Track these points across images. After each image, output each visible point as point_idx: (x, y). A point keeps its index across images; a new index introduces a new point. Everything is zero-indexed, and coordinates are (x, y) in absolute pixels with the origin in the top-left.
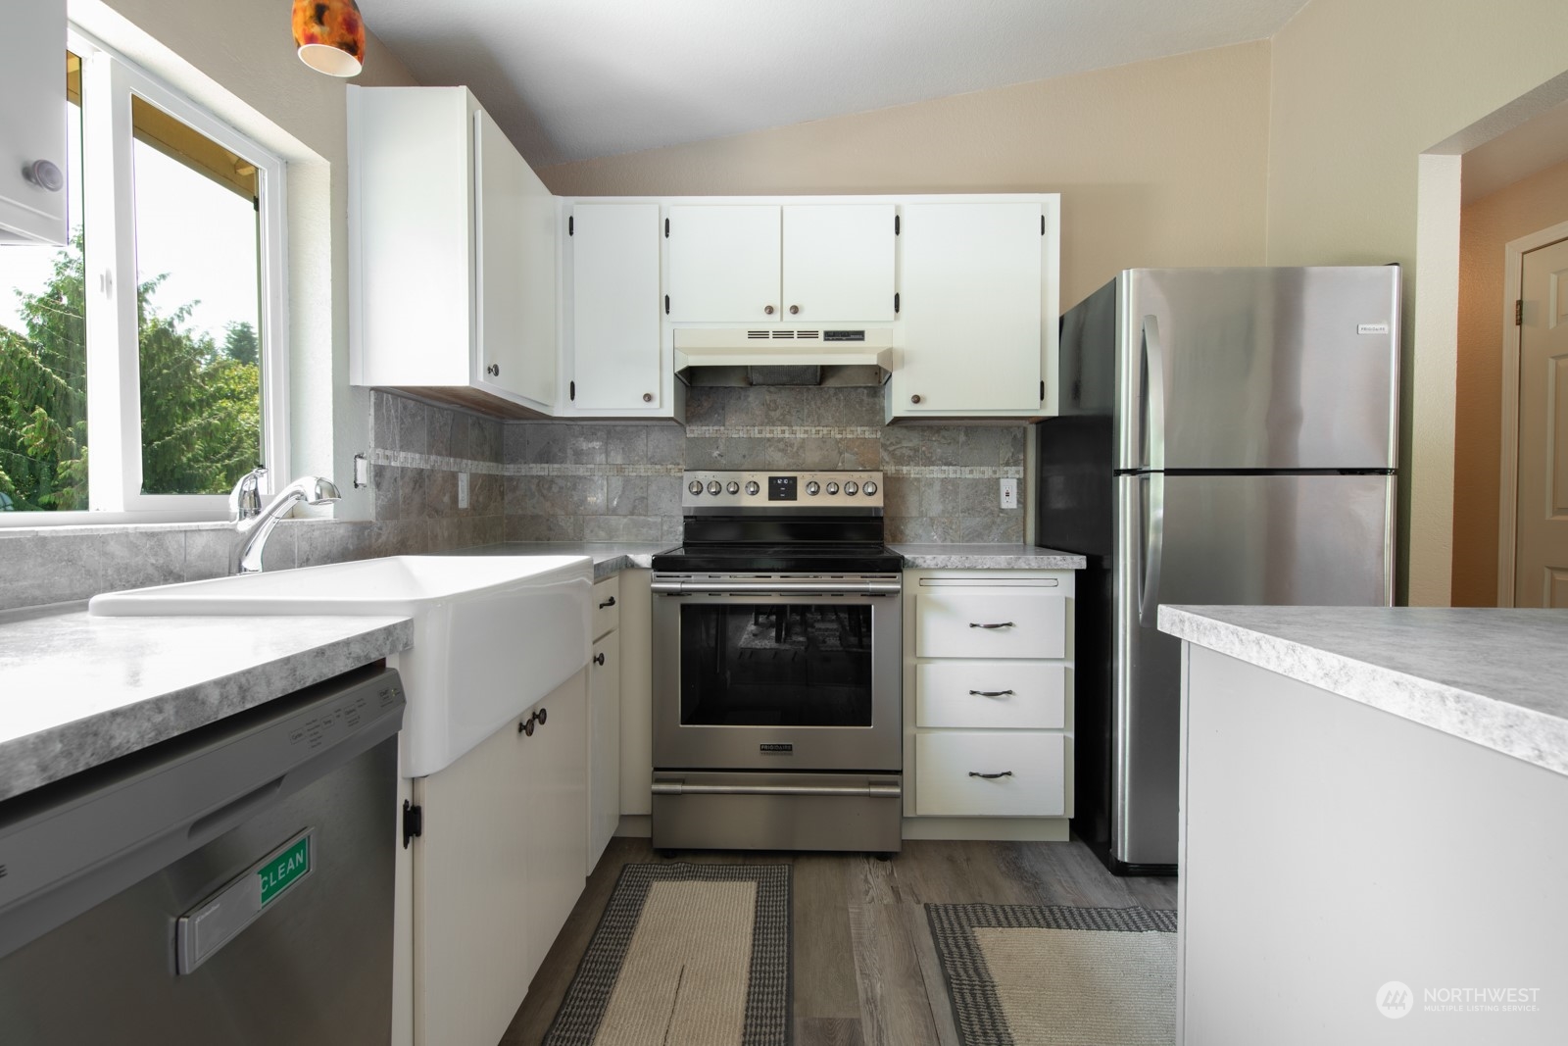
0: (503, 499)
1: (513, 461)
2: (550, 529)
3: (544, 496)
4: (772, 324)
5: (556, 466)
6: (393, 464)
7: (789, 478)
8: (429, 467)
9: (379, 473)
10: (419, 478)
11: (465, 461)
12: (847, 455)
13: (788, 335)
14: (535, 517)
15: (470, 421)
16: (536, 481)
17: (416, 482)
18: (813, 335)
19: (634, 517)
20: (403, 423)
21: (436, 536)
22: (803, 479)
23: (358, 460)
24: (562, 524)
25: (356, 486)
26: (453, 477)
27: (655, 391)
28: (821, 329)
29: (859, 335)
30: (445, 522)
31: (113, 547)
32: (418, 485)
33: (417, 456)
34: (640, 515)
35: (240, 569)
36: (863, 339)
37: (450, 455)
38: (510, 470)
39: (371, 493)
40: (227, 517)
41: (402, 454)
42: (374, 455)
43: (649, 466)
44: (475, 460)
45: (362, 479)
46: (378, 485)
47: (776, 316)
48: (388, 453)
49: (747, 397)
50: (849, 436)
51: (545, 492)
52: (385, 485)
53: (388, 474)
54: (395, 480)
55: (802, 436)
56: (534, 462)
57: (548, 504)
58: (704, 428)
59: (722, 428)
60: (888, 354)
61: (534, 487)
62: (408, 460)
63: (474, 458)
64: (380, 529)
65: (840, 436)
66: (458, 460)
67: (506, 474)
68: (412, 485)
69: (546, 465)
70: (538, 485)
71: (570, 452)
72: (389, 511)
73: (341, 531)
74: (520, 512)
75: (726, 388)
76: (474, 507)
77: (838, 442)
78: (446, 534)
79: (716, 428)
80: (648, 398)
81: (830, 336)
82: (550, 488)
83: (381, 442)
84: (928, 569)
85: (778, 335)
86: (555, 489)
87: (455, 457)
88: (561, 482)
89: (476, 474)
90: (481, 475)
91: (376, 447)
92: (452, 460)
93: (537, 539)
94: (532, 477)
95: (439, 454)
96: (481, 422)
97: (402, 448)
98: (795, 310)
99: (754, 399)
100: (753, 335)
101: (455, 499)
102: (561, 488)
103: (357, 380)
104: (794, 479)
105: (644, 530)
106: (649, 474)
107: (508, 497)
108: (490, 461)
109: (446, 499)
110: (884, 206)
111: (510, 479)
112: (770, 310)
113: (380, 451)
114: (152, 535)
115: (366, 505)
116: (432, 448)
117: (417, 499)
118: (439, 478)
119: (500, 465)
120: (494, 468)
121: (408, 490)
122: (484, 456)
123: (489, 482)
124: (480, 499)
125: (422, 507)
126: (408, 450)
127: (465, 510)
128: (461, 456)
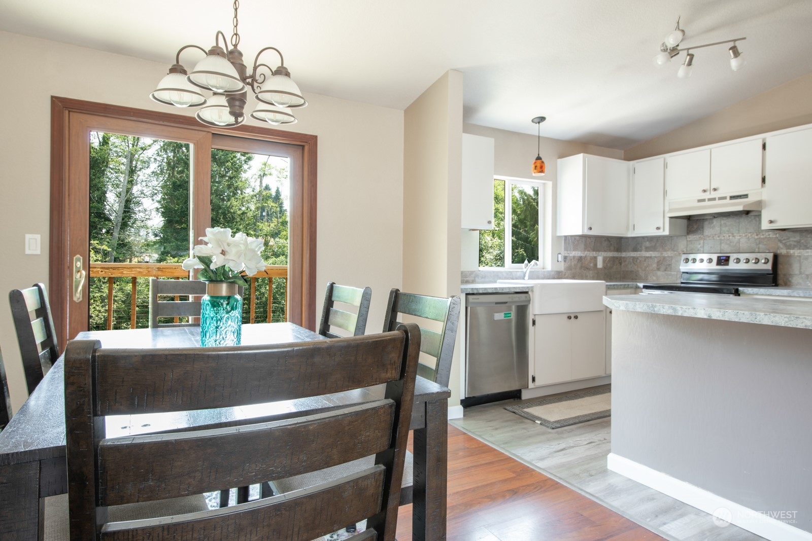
0: (621, 265)
1: (625, 251)
2: (636, 276)
3: (634, 264)
4: (707, 196)
5: (639, 253)
6: (570, 255)
7: (727, 257)
8: (584, 255)
9: (565, 258)
10: (580, 259)
11: (600, 253)
12: (761, 246)
13: (714, 199)
14: (632, 272)
15: (603, 239)
16: (632, 258)
17: (579, 260)
18: (725, 198)
19: (666, 272)
20: (574, 243)
21: (587, 276)
22: (733, 257)
23: (559, 255)
24: (641, 274)
25: (558, 261)
26: (595, 258)
27: (661, 226)
28: (728, 196)
29: (746, 196)
30: (591, 272)
33: (580, 252)
34: (668, 271)
35: (524, 279)
36: (747, 197)
37: (594, 251)
38: (624, 254)
39: (563, 263)
40: (522, 269)
41: (574, 252)
42: (564, 253)
43: (672, 252)
45: (560, 260)
46: (565, 261)
47: (708, 193)
48: (569, 252)
49: (713, 223)
50: (762, 237)
51: (635, 262)
52: (567, 261)
53: (568, 258)
54: (571, 260)
55: (738, 238)
56: (632, 251)
57: (636, 267)
58: (694, 236)
59: (702, 236)
60: (760, 203)
61: (631, 261)
62: (578, 254)
63: (605, 251)
65: (757, 237)
66: (597, 253)
67: (623, 256)
69: (635, 253)
70: (633, 260)
71: (643, 248)
72: (569, 268)
73: (553, 273)
74: (627, 270)
75: (703, 219)
76: (605, 268)
77: (756, 240)
79: (699, 236)
80: (658, 228)
81: (732, 198)
82: (636, 261)
83: (566, 249)
84: (749, 294)
85: (710, 200)
86: (638, 261)
87: (596, 251)
88: (640, 259)
89: (606, 257)
90: (608, 257)
91: (565, 251)
92: (594, 253)
93: (632, 279)
94: (631, 257)
95: (589, 251)
96: (609, 239)
97: (574, 250)
98: (715, 190)
99: (716, 222)
100: (699, 201)
101: (596, 265)
102: (640, 261)
103: (558, 234)
104: (728, 257)
105: (670, 277)
106: (672, 255)
107: (623, 264)
108: (614, 251)
109: (592, 265)
110: (757, 140)
111: (624, 258)
112: (705, 191)
113: (566, 252)
114: (509, 272)
115: (561, 267)
116: (586, 249)
117: (579, 265)
118: (589, 259)
119: (619, 253)
120: (616, 254)
121: (576, 262)
122: (610, 251)
123: (613, 259)
124: (609, 265)
125: (581, 267)
126: (576, 251)
127: (600, 268)
128: (599, 251)
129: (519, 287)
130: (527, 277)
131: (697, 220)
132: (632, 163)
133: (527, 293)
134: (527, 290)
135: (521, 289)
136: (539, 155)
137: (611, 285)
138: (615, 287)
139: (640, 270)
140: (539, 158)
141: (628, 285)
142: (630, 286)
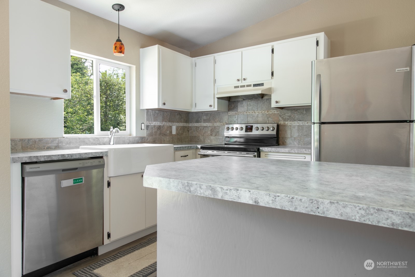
0: (189, 132)
1: (191, 123)
2: (198, 140)
3: (197, 131)
4: (240, 84)
5: (200, 123)
6: (152, 125)
7: (251, 126)
8: (162, 125)
9: (147, 127)
10: (159, 128)
11: (174, 123)
12: (270, 119)
13: (244, 86)
14: (195, 136)
15: (176, 114)
16: (195, 127)
17: (158, 128)
18: (250, 86)
19: (216, 137)
20: (154, 115)
21: (165, 140)
22: (255, 126)
23: (142, 124)
24: (201, 138)
25: (142, 129)
26: (171, 127)
27: (212, 104)
28: (252, 84)
29: (262, 85)
30: (168, 137)
31: (90, 140)
32: (159, 129)
33: (159, 123)
34: (217, 136)
35: (110, 144)
36: (263, 86)
37: (170, 122)
38: (190, 125)
39: (145, 130)
40: (108, 136)
41: (154, 122)
42: (147, 123)
43: (220, 123)
44: (178, 123)
45: (143, 128)
46: (147, 129)
47: (240, 82)
48: (150, 122)
49: (243, 103)
50: (270, 113)
51: (197, 130)
52: (149, 129)
53: (150, 127)
54: (152, 128)
55: (257, 113)
56: (195, 123)
57: (198, 133)
58: (232, 112)
59: (237, 112)
60: (270, 89)
61: (195, 129)
62: (157, 123)
63: (178, 122)
64: (148, 138)
65: (268, 113)
66: (172, 123)
67: (190, 126)
68: (157, 129)
69: (197, 123)
70: (196, 128)
71: (202, 120)
72: (150, 135)
73: (137, 138)
74: (192, 135)
75: (238, 101)
76: (177, 134)
77: (267, 115)
78: (168, 140)
79: (235, 112)
80: (211, 106)
81: (255, 85)
82: (198, 129)
83: (148, 120)
84: (266, 152)
85: (242, 87)
86: (199, 129)
87: (171, 122)
88: (200, 128)
89: (178, 126)
90: (180, 126)
91: (147, 121)
92: (170, 123)
93: (196, 142)
94: (195, 126)
95: (166, 122)
96: (180, 114)
97: (154, 121)
98: (244, 79)
99: (245, 103)
100: (236, 87)
101: (171, 132)
102: (201, 129)
103: (141, 108)
104: (252, 126)
105: (218, 140)
106: (220, 125)
107: (190, 132)
108: (184, 122)
109: (168, 132)
110: (268, 46)
111: (190, 127)
112: (238, 80)
113: (148, 122)
114: (97, 138)
115: (144, 133)
116: (163, 120)
117: (159, 132)
118: (166, 127)
119: (188, 124)
120: (185, 124)
121: (156, 130)
122: (181, 122)
123: (184, 128)
124: (180, 132)
125: (160, 134)
126: (156, 121)
127: (175, 134)
128: (173, 122)
129: (92, 153)
130: (112, 143)
131: (234, 101)
132: (194, 58)
133: (102, 157)
134: (101, 155)
135: (94, 154)
136: (119, 37)
137: (178, 147)
138: (181, 148)
139: (200, 135)
140: (119, 40)
141: (191, 146)
142: (192, 148)
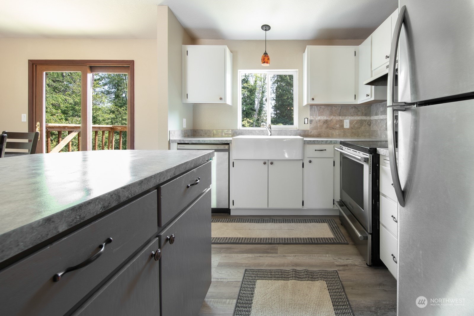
2: (377, 134)
3: (376, 125)
5: (378, 116)
6: (316, 119)
8: (329, 119)
9: (311, 121)
10: (326, 122)
11: (347, 117)
14: (375, 131)
16: (375, 121)
17: (324, 122)
20: (320, 110)
21: (333, 134)
23: (305, 119)
25: (305, 123)
26: (342, 122)
27: (369, 93)
30: (337, 131)
32: (325, 123)
33: (325, 117)
37: (340, 116)
38: (372, 118)
39: (309, 125)
42: (310, 118)
44: (353, 116)
45: (306, 122)
46: (311, 123)
48: (314, 117)
52: (313, 123)
53: (314, 121)
56: (375, 115)
57: (377, 127)
64: (312, 131)
68: (323, 123)
72: (315, 128)
73: (299, 131)
74: (373, 129)
76: (351, 128)
78: (338, 134)
80: (367, 95)
83: (312, 115)
87: (343, 116)
88: (378, 121)
89: (353, 120)
90: (356, 120)
91: (310, 116)
92: (341, 117)
95: (335, 116)
96: (356, 107)
97: (319, 116)
101: (343, 126)
103: (304, 105)
107: (371, 125)
108: (361, 116)
109: (338, 126)
111: (372, 120)
113: (312, 117)
115: (308, 127)
116: (331, 114)
117: (325, 126)
118: (335, 121)
119: (368, 117)
120: (364, 118)
121: (321, 124)
122: (357, 115)
123: (361, 122)
124: (356, 126)
125: (327, 127)
126: (322, 116)
127: (348, 129)
128: (345, 116)
129: (219, 140)
133: (228, 144)
135: (220, 141)
136: (266, 51)
137: (311, 141)
138: (316, 142)
139: (378, 130)
140: (266, 54)
141: (331, 141)
